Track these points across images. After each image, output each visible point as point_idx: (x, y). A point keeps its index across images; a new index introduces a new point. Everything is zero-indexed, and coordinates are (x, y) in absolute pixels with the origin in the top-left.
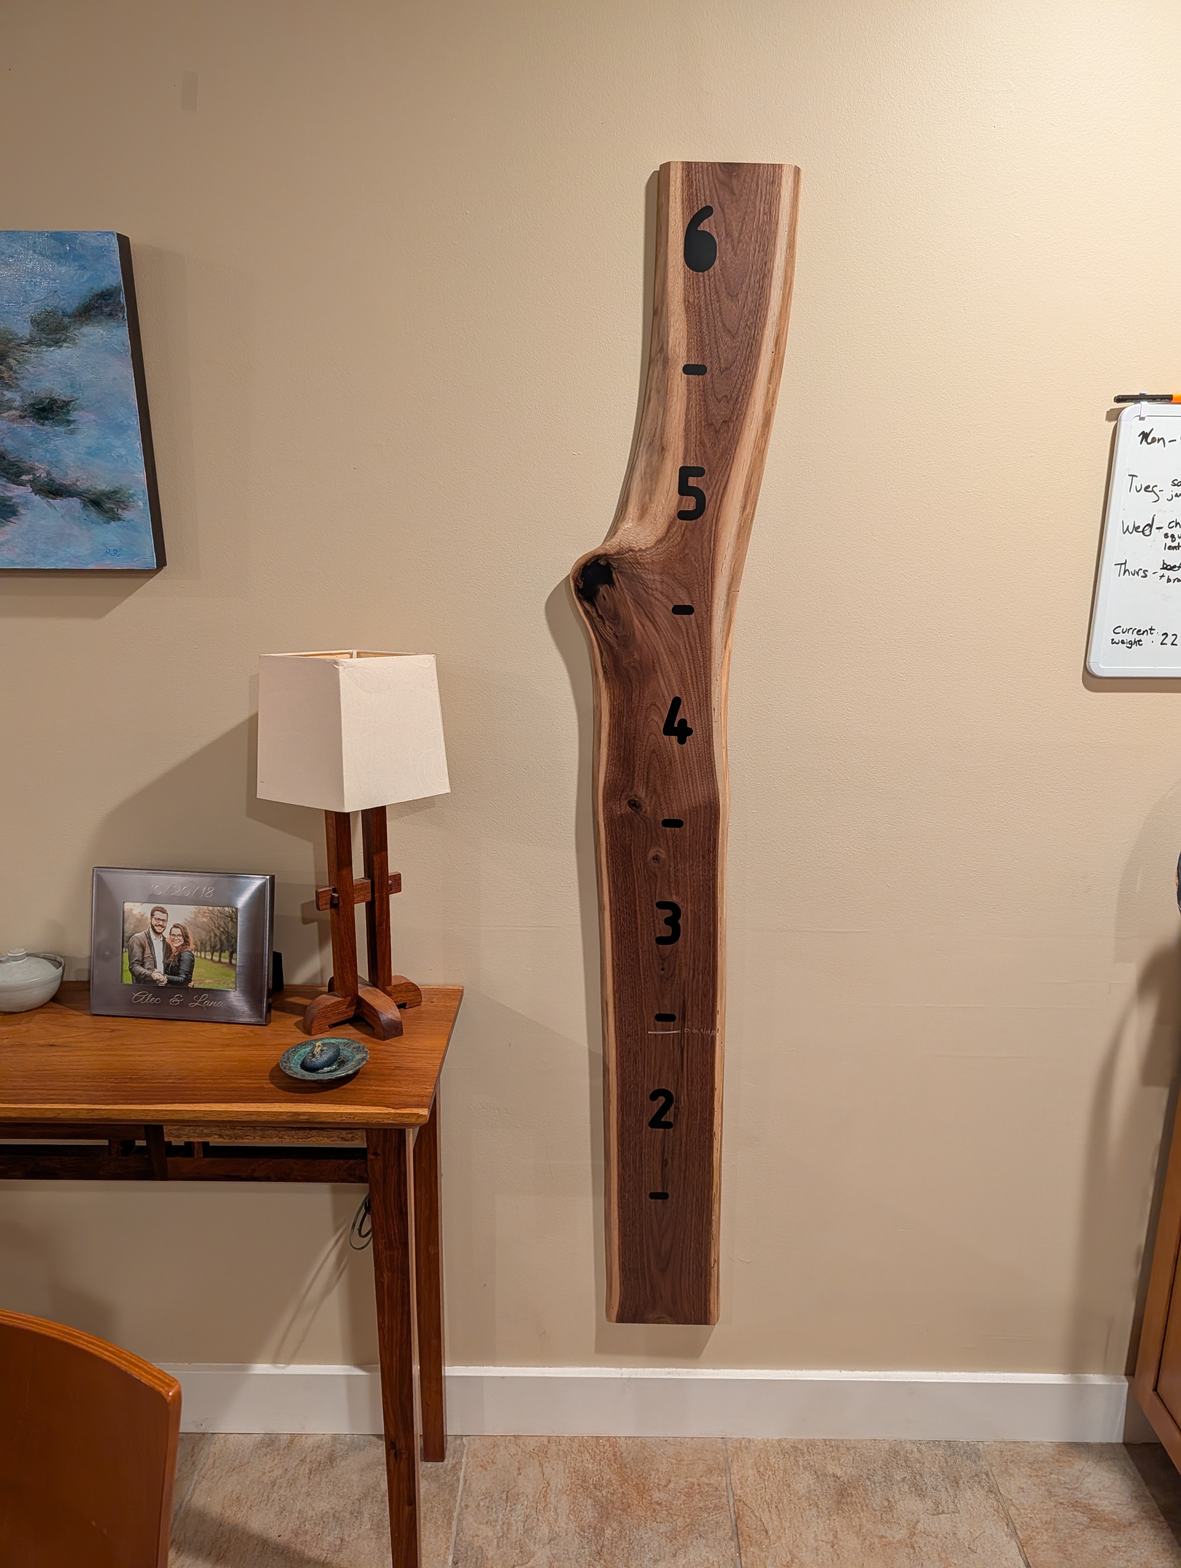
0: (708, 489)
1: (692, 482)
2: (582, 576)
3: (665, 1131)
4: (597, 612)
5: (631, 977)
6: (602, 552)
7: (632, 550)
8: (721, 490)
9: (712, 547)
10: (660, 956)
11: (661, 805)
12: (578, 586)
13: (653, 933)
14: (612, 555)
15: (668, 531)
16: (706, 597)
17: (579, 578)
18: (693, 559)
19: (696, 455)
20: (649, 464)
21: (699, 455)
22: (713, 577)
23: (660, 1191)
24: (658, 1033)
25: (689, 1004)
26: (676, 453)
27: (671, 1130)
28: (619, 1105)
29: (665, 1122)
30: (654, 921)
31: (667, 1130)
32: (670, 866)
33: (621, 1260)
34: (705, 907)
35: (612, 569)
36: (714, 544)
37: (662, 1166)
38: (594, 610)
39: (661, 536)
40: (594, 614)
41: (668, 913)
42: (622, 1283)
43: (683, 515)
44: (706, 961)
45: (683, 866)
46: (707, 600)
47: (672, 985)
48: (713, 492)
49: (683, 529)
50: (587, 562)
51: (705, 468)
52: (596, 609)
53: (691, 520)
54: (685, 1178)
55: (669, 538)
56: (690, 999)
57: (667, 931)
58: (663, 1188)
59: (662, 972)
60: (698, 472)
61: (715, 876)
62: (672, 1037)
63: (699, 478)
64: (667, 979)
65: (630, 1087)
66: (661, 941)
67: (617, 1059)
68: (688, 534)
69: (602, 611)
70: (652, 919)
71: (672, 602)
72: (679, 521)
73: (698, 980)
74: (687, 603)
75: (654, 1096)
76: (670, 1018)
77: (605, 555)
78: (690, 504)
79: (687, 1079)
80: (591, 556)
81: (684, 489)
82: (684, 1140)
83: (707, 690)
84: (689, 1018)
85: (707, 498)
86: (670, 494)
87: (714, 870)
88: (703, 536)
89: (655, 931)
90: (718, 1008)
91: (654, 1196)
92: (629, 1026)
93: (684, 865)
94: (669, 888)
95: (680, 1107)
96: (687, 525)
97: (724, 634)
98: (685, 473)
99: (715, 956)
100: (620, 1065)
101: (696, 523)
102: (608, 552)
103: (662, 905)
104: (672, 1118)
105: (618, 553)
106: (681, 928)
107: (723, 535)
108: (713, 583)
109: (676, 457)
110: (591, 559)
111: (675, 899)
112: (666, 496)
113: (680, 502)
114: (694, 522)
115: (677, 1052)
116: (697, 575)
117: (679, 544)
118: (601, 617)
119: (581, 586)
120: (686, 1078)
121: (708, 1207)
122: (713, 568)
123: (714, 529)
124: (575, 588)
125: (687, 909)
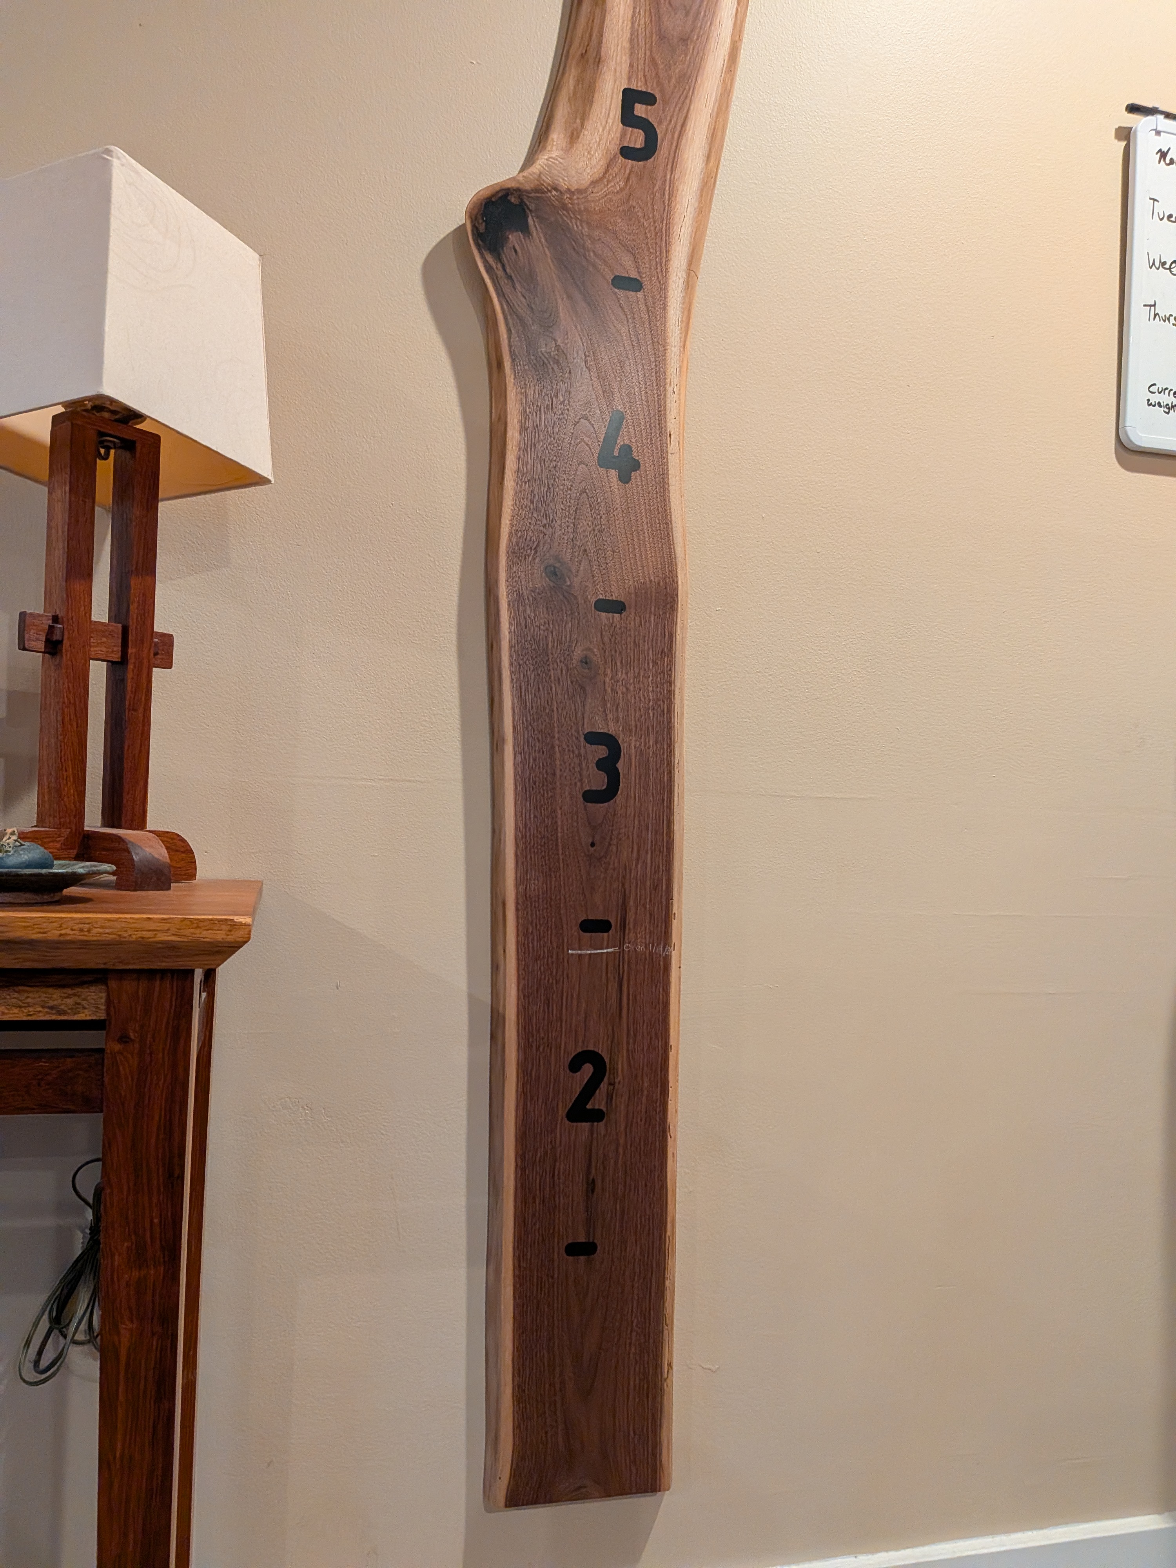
0: (660, 123)
1: (640, 110)
2: (483, 215)
3: (592, 1126)
4: (505, 270)
5: (544, 857)
6: (513, 185)
7: (556, 189)
8: (679, 128)
9: (667, 202)
10: (589, 824)
11: (593, 576)
12: (477, 229)
13: (579, 784)
14: (527, 191)
15: (607, 171)
16: (659, 270)
17: (479, 217)
18: (640, 214)
19: (645, 76)
20: (579, 80)
21: (648, 77)
22: (668, 244)
23: (582, 1239)
24: (583, 952)
25: (631, 903)
26: (618, 69)
27: (602, 1124)
28: (520, 1084)
29: (593, 1110)
30: (580, 764)
31: (595, 1124)
32: (606, 675)
33: (517, 1379)
34: (656, 742)
35: (528, 211)
36: (669, 199)
37: (587, 1191)
38: (499, 266)
39: (596, 176)
40: (500, 273)
41: (602, 751)
42: (518, 1427)
43: (626, 152)
44: (656, 832)
45: (624, 676)
46: (660, 274)
47: (606, 870)
48: (667, 129)
49: (628, 172)
50: (493, 196)
51: (657, 96)
52: (503, 266)
53: (639, 161)
54: (623, 1212)
55: (609, 181)
56: (633, 894)
57: (599, 781)
58: (588, 1234)
59: (592, 849)
60: (648, 99)
61: (671, 693)
62: (604, 957)
63: (649, 107)
64: (600, 859)
65: (538, 1049)
66: (591, 797)
67: (518, 999)
68: (633, 179)
69: (511, 268)
70: (577, 761)
71: (611, 270)
72: (621, 159)
73: (645, 862)
74: (634, 275)
75: (575, 1065)
76: (603, 926)
77: (518, 190)
78: (637, 139)
79: (628, 1031)
80: (497, 189)
81: (628, 118)
82: (622, 1141)
83: (660, 405)
84: (631, 926)
85: (659, 136)
86: (610, 121)
87: (670, 683)
88: (654, 186)
89: (581, 780)
90: (675, 910)
91: (574, 1249)
92: (539, 940)
93: (627, 674)
94: (605, 711)
95: (617, 1081)
96: (632, 167)
97: (684, 325)
98: (630, 97)
99: (670, 823)
100: (523, 1010)
101: (644, 167)
102: (521, 187)
103: (594, 738)
104: (604, 1103)
105: (537, 190)
106: (621, 776)
107: (681, 187)
108: (667, 251)
109: (618, 74)
110: (497, 192)
111: (612, 729)
112: (604, 123)
113: (623, 135)
114: (641, 163)
115: (613, 986)
116: (647, 238)
117: (622, 190)
118: (510, 277)
119: (482, 228)
120: (625, 1029)
121: (658, 1264)
122: (668, 230)
123: (668, 177)
124: (472, 231)
125: (629, 744)
